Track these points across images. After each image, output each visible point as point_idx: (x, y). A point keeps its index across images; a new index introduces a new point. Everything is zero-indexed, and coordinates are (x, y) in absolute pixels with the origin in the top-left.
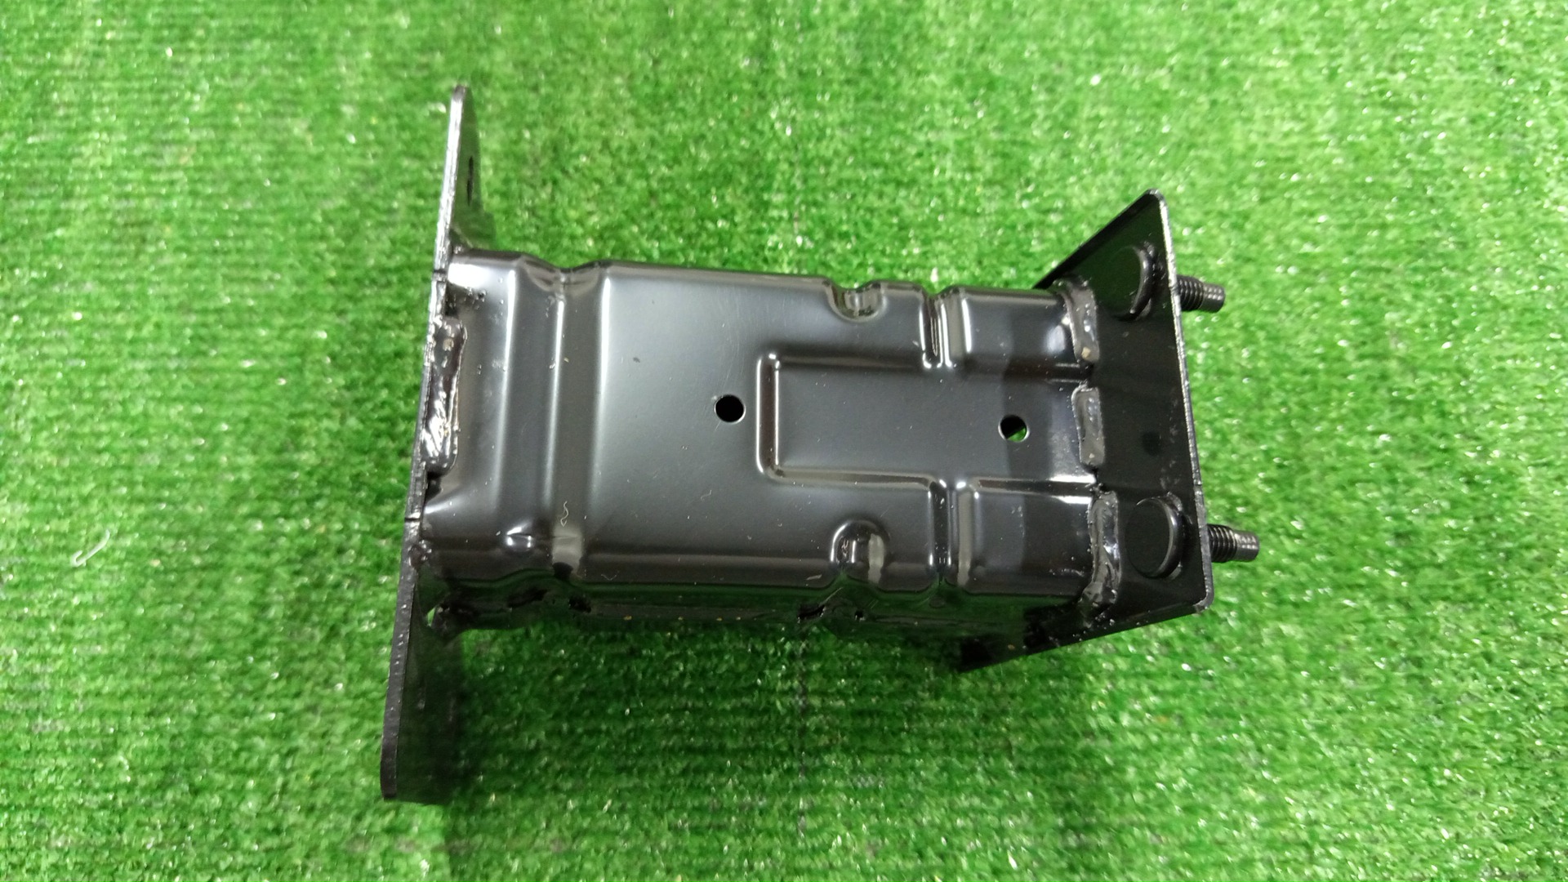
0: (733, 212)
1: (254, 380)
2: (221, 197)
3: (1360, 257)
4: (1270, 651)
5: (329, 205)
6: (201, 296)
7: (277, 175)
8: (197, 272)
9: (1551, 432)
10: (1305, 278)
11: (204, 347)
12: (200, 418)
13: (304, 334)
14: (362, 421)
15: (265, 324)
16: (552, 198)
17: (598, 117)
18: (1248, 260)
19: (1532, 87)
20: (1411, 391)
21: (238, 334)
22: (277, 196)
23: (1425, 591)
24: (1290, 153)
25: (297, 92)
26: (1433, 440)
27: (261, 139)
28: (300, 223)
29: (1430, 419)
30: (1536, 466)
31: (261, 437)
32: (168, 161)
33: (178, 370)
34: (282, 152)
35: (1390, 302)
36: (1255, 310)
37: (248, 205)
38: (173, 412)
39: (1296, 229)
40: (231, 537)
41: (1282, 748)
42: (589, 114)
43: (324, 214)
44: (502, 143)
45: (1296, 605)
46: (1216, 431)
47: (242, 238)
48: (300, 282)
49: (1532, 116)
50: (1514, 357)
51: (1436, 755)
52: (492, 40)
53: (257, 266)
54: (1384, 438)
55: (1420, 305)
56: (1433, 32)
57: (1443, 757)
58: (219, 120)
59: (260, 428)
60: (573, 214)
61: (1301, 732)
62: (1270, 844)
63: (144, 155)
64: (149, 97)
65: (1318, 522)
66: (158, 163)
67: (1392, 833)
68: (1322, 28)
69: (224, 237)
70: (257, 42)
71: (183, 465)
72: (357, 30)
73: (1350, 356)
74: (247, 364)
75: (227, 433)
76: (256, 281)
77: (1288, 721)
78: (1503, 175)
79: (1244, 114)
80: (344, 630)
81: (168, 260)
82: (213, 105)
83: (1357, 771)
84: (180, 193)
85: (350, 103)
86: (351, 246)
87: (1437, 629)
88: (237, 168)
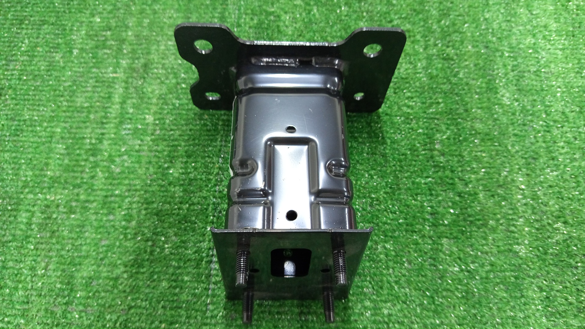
1: (35, 145)
2: (30, 80)
3: (428, 114)
4: (381, 253)
5: (67, 84)
6: (19, 114)
7: (49, 73)
8: (18, 107)
9: (491, 179)
10: (407, 121)
11: (18, 133)
12: (15, 158)
13: (54, 130)
14: (70, 161)
15: (40, 125)
16: (143, 84)
17: (161, 56)
19: (497, 54)
20: (441, 163)
21: (30, 129)
22: (48, 81)
23: (439, 234)
24: (407, 76)
25: (58, 44)
26: (448, 180)
27: (44, 61)
28: (55, 90)
29: (448, 173)
30: (484, 191)
31: (35, 165)
32: (11, 67)
33: (8, 141)
34: (51, 65)
35: (437, 131)
37: (38, 84)
38: (6, 155)
39: (406, 103)
40: (22, 200)
41: (381, 288)
42: (159, 54)
43: (64, 87)
44: (127, 64)
45: (391, 237)
46: (369, 175)
47: (35, 95)
48: (53, 111)
49: (497, 64)
50: (481, 151)
51: (437, 293)
52: (127, 27)
53: (39, 105)
54: (430, 179)
55: (449, 132)
56: (464, 33)
57: (440, 295)
58: (31, 54)
59: (35, 162)
60: (149, 90)
61: (389, 283)
62: (374, 322)
63: (3, 65)
64: (7, 44)
65: (402, 208)
66: (8, 68)
67: (418, 320)
68: (424, 30)
69: (29, 95)
70: (46, 26)
71: (7, 174)
72: (82, 22)
73: (420, 149)
74: (32, 140)
75: (23, 163)
76: (38, 110)
77: (385, 279)
78: (484, 85)
80: (57, 234)
81: (9, 102)
82: (29, 48)
83: (408, 298)
84: (15, 79)
85: (77, 48)
86: (72, 99)
87: (442, 248)
88: (35, 70)
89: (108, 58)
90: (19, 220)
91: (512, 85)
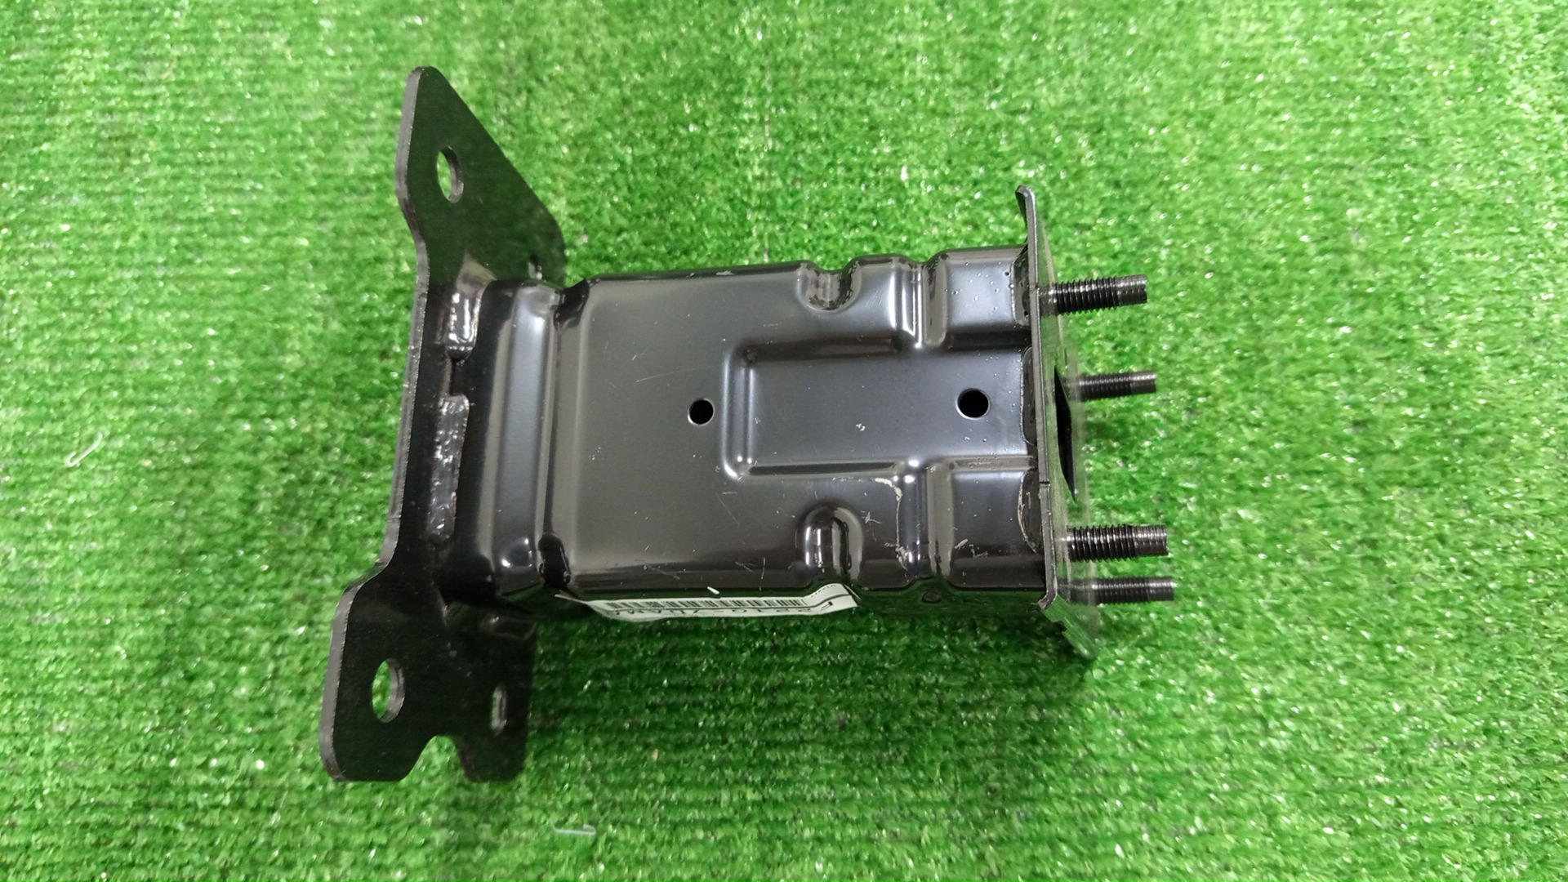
0: (704, 116)
1: (239, 287)
2: (206, 110)
3: (1324, 154)
4: (1228, 534)
5: (310, 117)
6: (186, 206)
7: (258, 88)
8: (181, 184)
9: (1508, 323)
10: (1269, 175)
11: (190, 256)
12: (187, 324)
13: (287, 242)
14: (345, 325)
15: (248, 232)
16: (527, 106)
17: (570, 26)
18: (1213, 159)
20: (1371, 284)
21: (221, 242)
22: (258, 109)
23: (1381, 477)
24: (1256, 53)
26: (1392, 331)
27: (242, 54)
28: (281, 135)
29: (1390, 311)
30: (1492, 355)
31: (247, 341)
33: (164, 278)
34: (262, 65)
35: (1352, 198)
36: (1218, 207)
37: (230, 118)
38: (160, 318)
39: (1260, 128)
40: (220, 438)
42: (562, 23)
43: (304, 124)
44: (477, 53)
45: (1254, 491)
46: (1178, 326)
47: (225, 150)
49: (1497, 15)
50: (1474, 250)
53: (239, 176)
54: (1345, 330)
55: (1382, 200)
57: (1396, 635)
59: (246, 333)
60: (548, 121)
61: (1257, 611)
62: (1226, 718)
63: (127, 71)
64: (130, 14)
65: (1277, 412)
66: (141, 79)
67: (1345, 706)
69: (208, 149)
71: (171, 370)
73: (1312, 250)
74: (232, 272)
75: (214, 337)
76: (239, 191)
77: (1246, 601)
78: (1466, 73)
79: (1211, 16)
80: (331, 524)
81: (152, 172)
82: (193, 21)
83: (1312, 648)
84: (163, 107)
85: (328, 17)
86: (331, 156)
87: (1392, 513)
88: (218, 82)
89: (421, 39)
90: (221, 490)
91: (1544, 67)
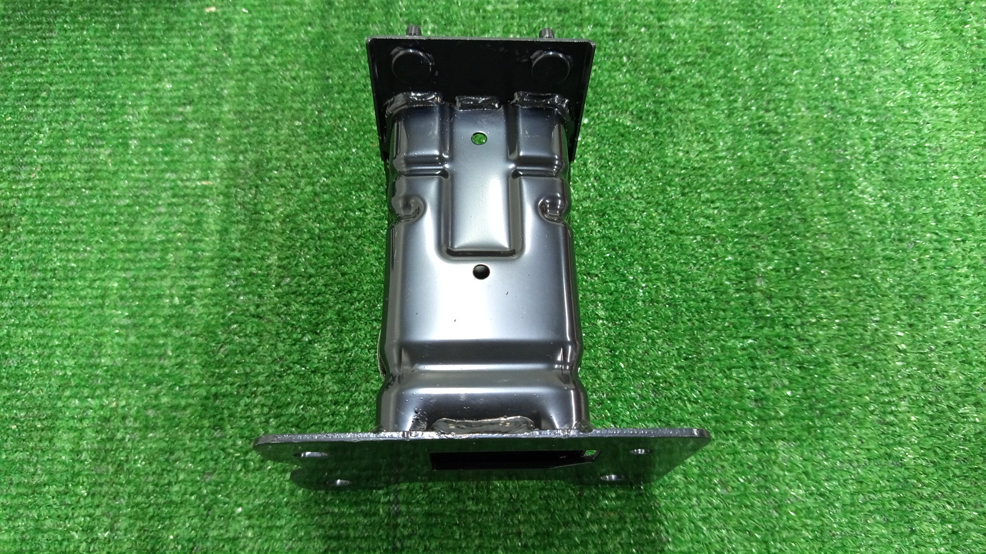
19: (850, 120)
25: (102, 131)
32: (23, 176)
41: (680, 531)
48: (102, 252)
51: (772, 535)
52: (220, 97)
56: (793, 85)
58: (55, 149)
68: (725, 84)
70: (78, 100)
72: (140, 91)
